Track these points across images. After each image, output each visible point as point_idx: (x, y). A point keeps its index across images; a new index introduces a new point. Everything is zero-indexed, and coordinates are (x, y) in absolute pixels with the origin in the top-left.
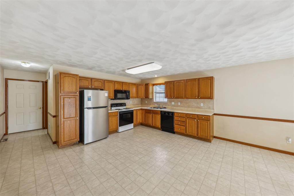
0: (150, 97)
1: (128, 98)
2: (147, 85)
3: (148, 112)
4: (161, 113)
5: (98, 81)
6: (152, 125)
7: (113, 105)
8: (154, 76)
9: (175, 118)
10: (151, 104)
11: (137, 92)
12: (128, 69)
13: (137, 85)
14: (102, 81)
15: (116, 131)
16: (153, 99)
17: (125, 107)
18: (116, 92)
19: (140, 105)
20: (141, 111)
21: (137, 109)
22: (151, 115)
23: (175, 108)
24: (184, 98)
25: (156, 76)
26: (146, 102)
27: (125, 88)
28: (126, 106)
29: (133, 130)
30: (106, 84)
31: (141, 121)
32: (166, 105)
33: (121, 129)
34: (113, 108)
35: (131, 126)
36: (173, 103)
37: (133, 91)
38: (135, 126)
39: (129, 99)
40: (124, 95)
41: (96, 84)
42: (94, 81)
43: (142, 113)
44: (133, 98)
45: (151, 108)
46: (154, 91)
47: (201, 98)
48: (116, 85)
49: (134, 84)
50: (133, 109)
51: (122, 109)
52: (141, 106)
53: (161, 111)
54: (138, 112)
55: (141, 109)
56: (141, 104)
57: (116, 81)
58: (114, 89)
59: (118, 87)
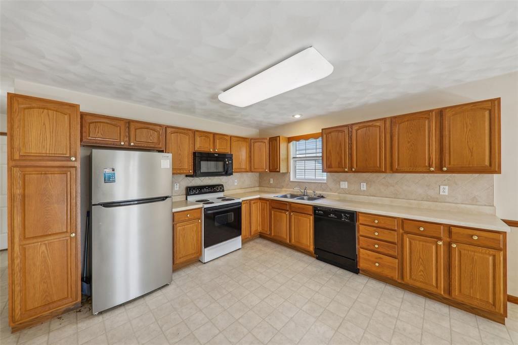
0: (283, 170)
1: (227, 172)
2: (274, 142)
3: (277, 206)
4: (315, 214)
5: (147, 128)
6: (290, 240)
7: (190, 191)
8: (293, 116)
9: (362, 230)
10: (283, 187)
11: (250, 157)
12: (225, 90)
13: (249, 142)
14: (158, 128)
15: (197, 259)
16: (288, 173)
17: (221, 195)
18: (199, 157)
19: (258, 189)
20: (259, 204)
21: (250, 200)
22: (285, 216)
23: (349, 197)
24: (385, 172)
25: (297, 116)
26: (272, 182)
27: (220, 148)
28: (223, 191)
29: (240, 252)
30: (172, 138)
31: (260, 229)
32: (324, 190)
33: (209, 254)
34: (192, 199)
35: (235, 243)
36: (344, 185)
37: (240, 156)
38: (244, 242)
39: (231, 174)
40: (220, 167)
41: (143, 137)
42: (136, 129)
43: (263, 210)
44: (240, 171)
45: (285, 196)
46: (292, 155)
48: (198, 139)
49: (244, 139)
50: (240, 201)
51: (216, 200)
52: (260, 192)
53: (316, 208)
54: (254, 207)
55: (260, 199)
56: (260, 186)
57: (198, 131)
58: (192, 151)
59: (202, 146)
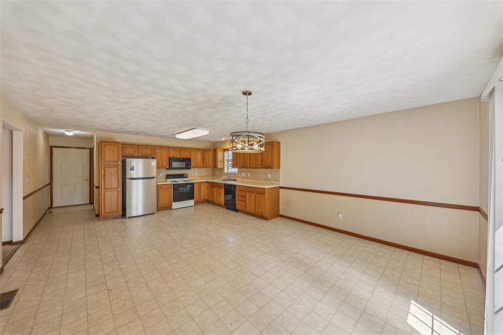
0: (219, 165)
1: (188, 167)
2: (215, 151)
3: (213, 185)
4: (225, 188)
5: (147, 148)
6: (217, 202)
7: (168, 176)
8: (221, 139)
9: (237, 193)
10: (222, 176)
11: (203, 159)
12: (179, 133)
13: (204, 151)
14: (151, 147)
15: (169, 207)
16: (223, 169)
17: (186, 179)
18: (171, 160)
19: (211, 177)
20: (206, 184)
21: (200, 182)
22: (215, 189)
25: (223, 139)
27: (184, 155)
28: (187, 177)
29: (193, 207)
30: (158, 151)
31: (206, 198)
33: (175, 205)
34: (168, 180)
35: (191, 203)
36: (243, 174)
37: (197, 159)
38: (196, 203)
39: (190, 168)
40: (183, 164)
41: (145, 152)
42: (142, 148)
43: (208, 187)
44: (196, 167)
46: (226, 159)
47: (263, 168)
48: (171, 151)
49: (199, 150)
50: (193, 182)
51: (180, 181)
52: (212, 179)
53: (225, 184)
54: (202, 186)
55: (207, 182)
57: (171, 147)
58: (168, 157)
59: (173, 154)
